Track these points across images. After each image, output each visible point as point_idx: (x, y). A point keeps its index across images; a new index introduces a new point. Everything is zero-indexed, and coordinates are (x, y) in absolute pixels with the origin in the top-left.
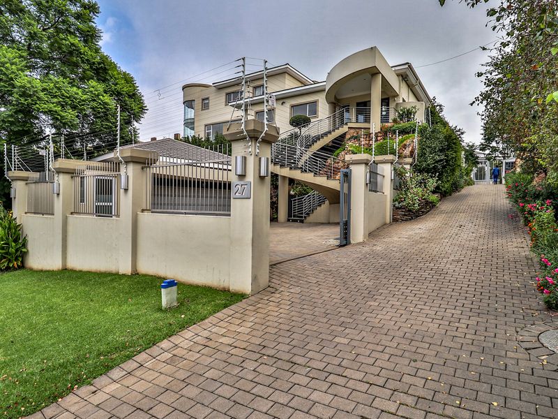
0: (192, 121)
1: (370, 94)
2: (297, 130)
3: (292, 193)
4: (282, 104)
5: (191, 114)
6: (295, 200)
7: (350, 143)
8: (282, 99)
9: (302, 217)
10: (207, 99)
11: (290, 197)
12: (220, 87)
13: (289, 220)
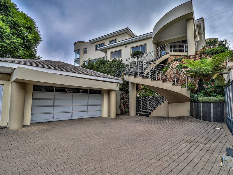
0: (78, 59)
1: (187, 36)
2: (135, 59)
3: (138, 95)
4: (126, 47)
5: (78, 56)
6: (140, 100)
7: (174, 64)
8: (126, 44)
9: (147, 112)
10: (86, 49)
11: (137, 98)
12: (92, 42)
13: (137, 114)
